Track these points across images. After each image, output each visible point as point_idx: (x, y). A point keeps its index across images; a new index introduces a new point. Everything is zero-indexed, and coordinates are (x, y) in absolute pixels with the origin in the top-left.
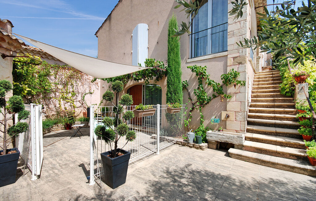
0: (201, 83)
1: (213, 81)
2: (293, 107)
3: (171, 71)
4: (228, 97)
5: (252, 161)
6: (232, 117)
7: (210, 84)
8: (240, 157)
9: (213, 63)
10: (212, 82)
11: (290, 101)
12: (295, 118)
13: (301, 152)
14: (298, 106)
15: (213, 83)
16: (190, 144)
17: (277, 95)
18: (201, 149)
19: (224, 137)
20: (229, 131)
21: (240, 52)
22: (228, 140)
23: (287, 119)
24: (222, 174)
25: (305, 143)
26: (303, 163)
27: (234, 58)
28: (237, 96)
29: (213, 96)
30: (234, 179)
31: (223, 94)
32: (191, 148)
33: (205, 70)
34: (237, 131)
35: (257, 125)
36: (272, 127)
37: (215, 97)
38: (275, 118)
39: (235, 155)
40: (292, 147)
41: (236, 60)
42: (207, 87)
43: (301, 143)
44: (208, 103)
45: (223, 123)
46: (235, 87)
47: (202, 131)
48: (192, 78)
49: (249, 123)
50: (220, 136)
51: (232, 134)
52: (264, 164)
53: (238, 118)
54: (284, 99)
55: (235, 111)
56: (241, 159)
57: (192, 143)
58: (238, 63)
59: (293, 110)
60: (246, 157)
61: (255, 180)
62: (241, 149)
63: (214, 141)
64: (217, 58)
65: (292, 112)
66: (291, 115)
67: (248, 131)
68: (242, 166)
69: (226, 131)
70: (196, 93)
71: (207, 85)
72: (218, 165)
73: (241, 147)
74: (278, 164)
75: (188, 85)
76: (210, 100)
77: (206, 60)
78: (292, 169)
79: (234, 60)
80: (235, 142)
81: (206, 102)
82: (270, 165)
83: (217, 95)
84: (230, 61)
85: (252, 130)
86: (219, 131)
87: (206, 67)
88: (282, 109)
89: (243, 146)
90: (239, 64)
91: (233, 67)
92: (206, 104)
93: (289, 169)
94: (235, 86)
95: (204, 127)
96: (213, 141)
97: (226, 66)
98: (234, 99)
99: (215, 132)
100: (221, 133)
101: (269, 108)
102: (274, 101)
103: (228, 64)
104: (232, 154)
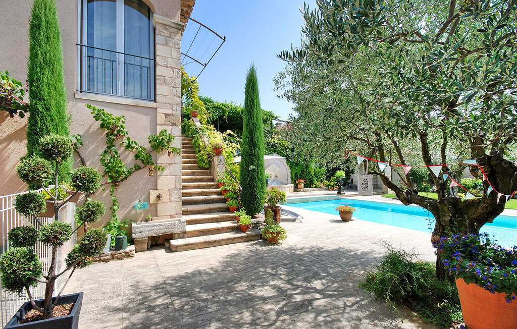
0: (111, 143)
1: (136, 143)
2: (212, 180)
3: (48, 110)
4: (159, 169)
5: (200, 246)
6: (165, 198)
7: (129, 146)
8: (187, 247)
9: (134, 114)
10: (133, 145)
11: (207, 174)
12: (218, 192)
13: (234, 223)
14: (218, 178)
15: (136, 146)
16: (106, 255)
17: (194, 166)
18: (128, 256)
19: (162, 227)
20: (162, 218)
21: (174, 109)
22: (166, 230)
23: (212, 193)
24: (190, 271)
25: (236, 214)
26: (237, 233)
27: (166, 115)
28: (171, 168)
29: (135, 166)
30: (204, 270)
31: (152, 164)
32: (107, 262)
33: (123, 122)
34: (171, 216)
35: (187, 205)
36: (203, 204)
37: (138, 168)
38: (202, 194)
39: (181, 246)
40: (225, 221)
41: (168, 118)
42: (124, 152)
43: (231, 215)
44: (126, 178)
45: (153, 208)
46: (169, 155)
47: (117, 228)
48: (91, 131)
49: (184, 203)
50: (156, 228)
51: (166, 222)
52: (211, 246)
53: (172, 199)
54: (202, 172)
55: (169, 189)
56: (188, 248)
57: (110, 253)
58: (172, 123)
59: (213, 183)
60: (194, 244)
61: (220, 262)
62: (183, 237)
63: (146, 237)
64: (140, 108)
65: (213, 185)
66: (213, 188)
67: (185, 213)
68: (196, 255)
69: (157, 219)
70: (104, 160)
71: (123, 148)
72: (175, 265)
73: (184, 235)
74: (223, 240)
75: (82, 144)
76: (130, 173)
77: (121, 106)
78: (232, 241)
79: (166, 118)
80: (177, 230)
81: (123, 176)
82: (217, 244)
83: (142, 165)
84: (161, 119)
85: (186, 212)
86: (147, 221)
87: (123, 116)
88: (205, 183)
89: (185, 232)
90: (173, 125)
91: (165, 127)
92: (122, 180)
93: (231, 241)
94: (169, 153)
95: (119, 221)
96: (144, 237)
97: (154, 124)
98: (166, 172)
99: (139, 224)
100: (150, 223)
101: (192, 182)
102: (193, 174)
103: (158, 122)
104: (177, 247)
